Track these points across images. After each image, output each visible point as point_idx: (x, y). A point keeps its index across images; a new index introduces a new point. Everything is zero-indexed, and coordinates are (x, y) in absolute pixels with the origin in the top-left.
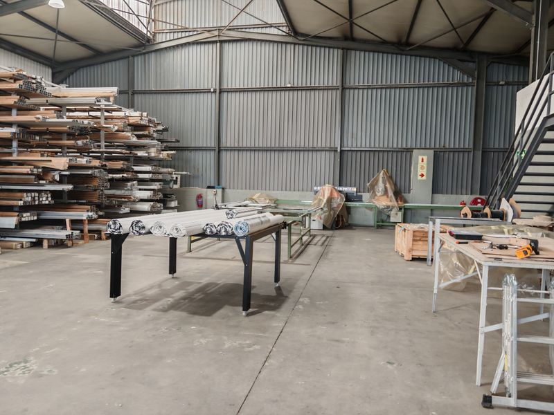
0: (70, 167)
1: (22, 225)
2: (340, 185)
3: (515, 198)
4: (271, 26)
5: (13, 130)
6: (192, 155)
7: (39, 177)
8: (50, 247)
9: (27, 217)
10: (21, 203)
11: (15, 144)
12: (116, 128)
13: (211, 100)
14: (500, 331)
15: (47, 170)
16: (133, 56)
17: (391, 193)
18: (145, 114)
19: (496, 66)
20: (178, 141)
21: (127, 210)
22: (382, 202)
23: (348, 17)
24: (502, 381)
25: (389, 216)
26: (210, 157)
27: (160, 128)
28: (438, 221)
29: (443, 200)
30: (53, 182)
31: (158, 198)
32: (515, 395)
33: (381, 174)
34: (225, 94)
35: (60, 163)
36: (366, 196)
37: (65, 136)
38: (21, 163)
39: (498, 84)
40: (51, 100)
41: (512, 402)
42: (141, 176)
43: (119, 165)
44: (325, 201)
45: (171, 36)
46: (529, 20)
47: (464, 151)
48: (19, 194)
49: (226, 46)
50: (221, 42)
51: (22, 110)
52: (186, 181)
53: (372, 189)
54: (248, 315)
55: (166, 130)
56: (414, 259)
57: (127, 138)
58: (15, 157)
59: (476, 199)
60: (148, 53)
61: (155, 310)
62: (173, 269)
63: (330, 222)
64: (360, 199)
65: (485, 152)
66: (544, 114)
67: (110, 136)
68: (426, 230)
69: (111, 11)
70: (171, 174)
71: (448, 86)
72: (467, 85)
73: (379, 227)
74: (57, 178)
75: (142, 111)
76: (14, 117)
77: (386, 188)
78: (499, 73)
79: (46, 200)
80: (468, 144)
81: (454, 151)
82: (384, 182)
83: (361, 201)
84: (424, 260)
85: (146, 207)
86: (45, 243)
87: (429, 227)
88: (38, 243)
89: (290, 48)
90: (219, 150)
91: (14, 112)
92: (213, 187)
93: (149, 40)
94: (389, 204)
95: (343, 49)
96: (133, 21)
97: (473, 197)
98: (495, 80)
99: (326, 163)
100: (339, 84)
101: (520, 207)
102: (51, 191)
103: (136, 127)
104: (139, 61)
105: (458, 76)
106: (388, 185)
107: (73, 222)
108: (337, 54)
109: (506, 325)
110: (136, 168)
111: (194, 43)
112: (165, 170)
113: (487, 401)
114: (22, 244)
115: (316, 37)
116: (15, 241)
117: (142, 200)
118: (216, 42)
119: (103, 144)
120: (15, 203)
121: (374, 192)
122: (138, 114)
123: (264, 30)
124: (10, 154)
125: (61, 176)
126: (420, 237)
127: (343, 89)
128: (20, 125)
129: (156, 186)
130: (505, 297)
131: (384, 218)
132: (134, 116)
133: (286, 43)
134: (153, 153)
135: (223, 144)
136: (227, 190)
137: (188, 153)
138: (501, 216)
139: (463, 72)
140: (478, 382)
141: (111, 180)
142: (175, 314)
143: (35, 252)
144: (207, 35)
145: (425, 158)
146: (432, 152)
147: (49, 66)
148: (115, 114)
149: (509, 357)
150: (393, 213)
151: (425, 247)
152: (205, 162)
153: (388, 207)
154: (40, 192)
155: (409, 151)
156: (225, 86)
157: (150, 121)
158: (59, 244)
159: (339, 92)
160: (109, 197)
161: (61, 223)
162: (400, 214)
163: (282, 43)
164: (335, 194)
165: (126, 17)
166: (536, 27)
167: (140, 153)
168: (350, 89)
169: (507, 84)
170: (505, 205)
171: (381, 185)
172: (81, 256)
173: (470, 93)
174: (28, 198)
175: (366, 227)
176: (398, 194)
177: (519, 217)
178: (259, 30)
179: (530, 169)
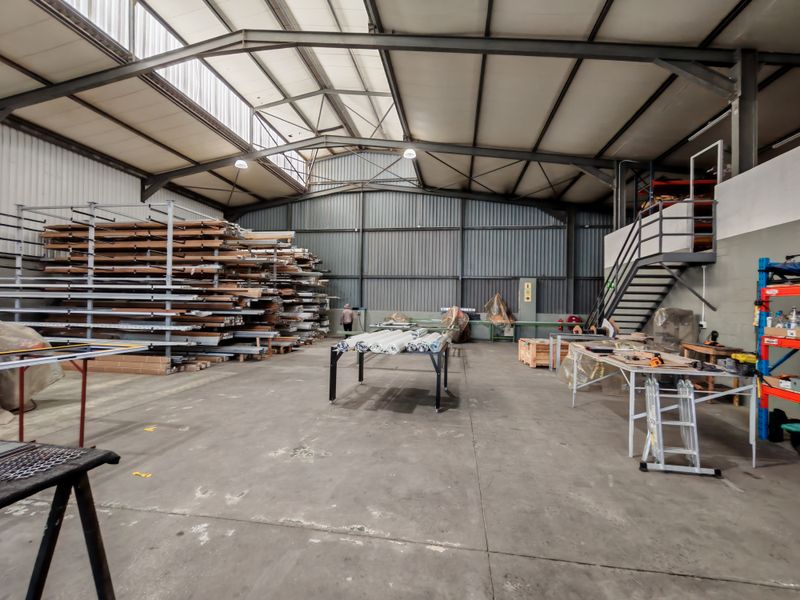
0: (263, 295)
1: (223, 343)
2: (462, 306)
3: (613, 318)
4: (405, 180)
5: (217, 267)
6: (339, 283)
7: (236, 304)
8: (245, 360)
9: (227, 336)
10: (222, 325)
11: (216, 277)
12: (287, 262)
13: (355, 238)
14: (645, 419)
15: (242, 298)
16: (292, 203)
17: (504, 313)
18: (307, 250)
19: (582, 214)
20: (329, 272)
21: (295, 329)
22: (498, 320)
23: (468, 175)
24: (650, 453)
25: (503, 332)
26: (355, 284)
27: (317, 261)
28: (559, 337)
29: (544, 318)
30: (246, 308)
31: (316, 318)
32: (663, 461)
33: (496, 298)
34: (367, 234)
35: (255, 293)
36: (483, 316)
37: (250, 270)
38: (221, 293)
39: (583, 227)
40: (241, 242)
41: (661, 467)
42: (305, 300)
43: (289, 292)
44: (453, 319)
45: (323, 187)
46: (612, 183)
47: (560, 279)
48: (221, 318)
49: (367, 195)
50: (364, 192)
51: (222, 250)
52: (334, 304)
53: (489, 309)
54: (440, 411)
55: (320, 263)
56: (538, 367)
57: (296, 270)
58: (216, 288)
59: (571, 318)
60: (304, 200)
61: (367, 409)
62: (361, 378)
63: (457, 337)
64: (478, 318)
65: (577, 280)
66: (636, 257)
67: (281, 269)
68: (547, 343)
69: (279, 170)
70: (325, 298)
71: (545, 228)
72: (560, 228)
73: (496, 340)
74: (249, 304)
75: (304, 247)
76: (216, 257)
77: (500, 309)
78: (584, 219)
79: (240, 322)
80: (562, 273)
81: (552, 279)
82: (499, 305)
83: (479, 319)
84: (547, 367)
85: (308, 326)
86: (242, 358)
87: (550, 341)
88: (235, 358)
89: (420, 197)
90: (362, 278)
91: (216, 252)
92: (357, 309)
93: (305, 191)
94: (503, 321)
95: (462, 198)
96: (294, 176)
97: (568, 316)
98: (581, 224)
99: (449, 289)
100: (459, 225)
101: (618, 325)
102: (243, 316)
103: (300, 261)
104: (296, 207)
105: (552, 221)
106: (502, 307)
107: (262, 339)
108: (457, 203)
109: (650, 413)
110: (301, 294)
111: (341, 193)
112: (321, 295)
113: (643, 467)
114: (222, 358)
115: (441, 189)
116: (218, 356)
117: (306, 321)
118: (359, 192)
119: (275, 274)
120: (218, 325)
121: (490, 312)
122: (300, 250)
123: (399, 184)
124: (212, 286)
125: (252, 303)
126: (542, 349)
127: (463, 229)
128: (221, 263)
129: (315, 309)
130: (648, 394)
131: (499, 332)
132: (299, 252)
133: (416, 193)
134: (312, 281)
135: (365, 274)
136: (369, 311)
137: (336, 281)
138: (604, 332)
139: (557, 218)
140: (631, 454)
141: (284, 304)
142: (383, 413)
143: (233, 365)
144: (352, 187)
145: (530, 285)
146: (535, 280)
147: (221, 210)
148: (284, 251)
149: (655, 435)
150: (506, 329)
151: (546, 357)
152: (350, 288)
153: (502, 324)
154: (235, 316)
155: (517, 278)
156: (366, 227)
157: (310, 256)
158: (250, 358)
159: (459, 232)
160: (283, 318)
161: (252, 341)
162: (512, 330)
163: (413, 193)
164: (461, 314)
165: (288, 172)
166: (617, 189)
167: (304, 282)
168: (468, 229)
169: (591, 227)
170: (606, 324)
171: (496, 306)
172: (276, 368)
173: (562, 235)
174: (227, 321)
175: (484, 341)
176: (509, 314)
177: (618, 334)
178: (395, 183)
179: (625, 297)
